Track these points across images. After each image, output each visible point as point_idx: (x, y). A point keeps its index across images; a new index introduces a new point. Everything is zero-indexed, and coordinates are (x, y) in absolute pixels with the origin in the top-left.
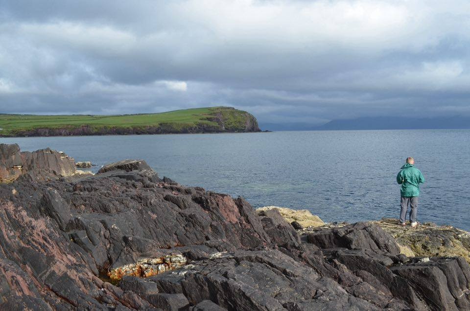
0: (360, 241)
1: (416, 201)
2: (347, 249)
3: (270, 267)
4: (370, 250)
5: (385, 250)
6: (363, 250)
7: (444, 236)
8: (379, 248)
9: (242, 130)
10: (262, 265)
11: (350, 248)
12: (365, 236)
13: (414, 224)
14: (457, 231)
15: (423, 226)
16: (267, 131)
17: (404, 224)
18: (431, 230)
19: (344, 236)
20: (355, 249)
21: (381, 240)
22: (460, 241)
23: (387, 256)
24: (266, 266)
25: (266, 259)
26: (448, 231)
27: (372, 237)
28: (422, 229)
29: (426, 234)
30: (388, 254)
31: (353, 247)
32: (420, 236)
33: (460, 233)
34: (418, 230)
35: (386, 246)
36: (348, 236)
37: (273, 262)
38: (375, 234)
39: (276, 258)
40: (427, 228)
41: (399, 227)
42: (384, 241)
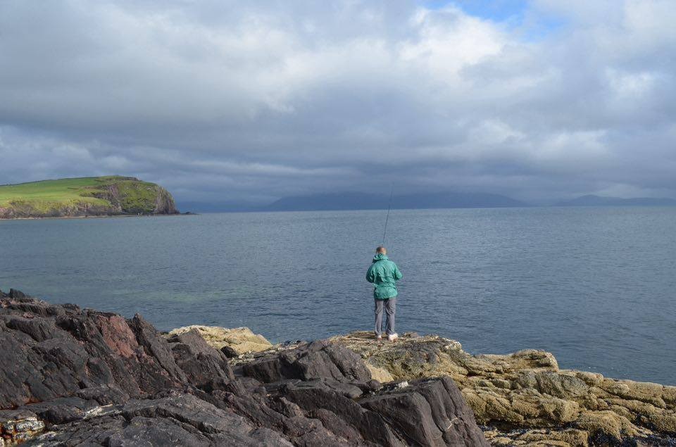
0: (317, 368)
1: (393, 305)
2: (300, 381)
3: (178, 422)
4: (331, 378)
5: (352, 377)
6: (322, 380)
7: (428, 349)
8: (344, 374)
9: (149, 211)
10: (167, 420)
11: (304, 379)
12: (324, 360)
13: (393, 337)
14: (443, 341)
15: (402, 338)
16: (188, 213)
17: (380, 337)
18: (412, 342)
19: (295, 363)
20: (311, 380)
21: (345, 363)
22: (448, 353)
23: (355, 385)
24: (173, 421)
25: (172, 410)
26: (433, 342)
27: (334, 360)
28: (401, 343)
29: (406, 348)
30: (356, 382)
31: (308, 376)
32: (399, 352)
33: (447, 343)
34: (396, 344)
35: (353, 371)
36: (300, 362)
37: (184, 414)
38: (337, 356)
39: (189, 406)
40: (407, 340)
41: (372, 341)
42: (350, 365)
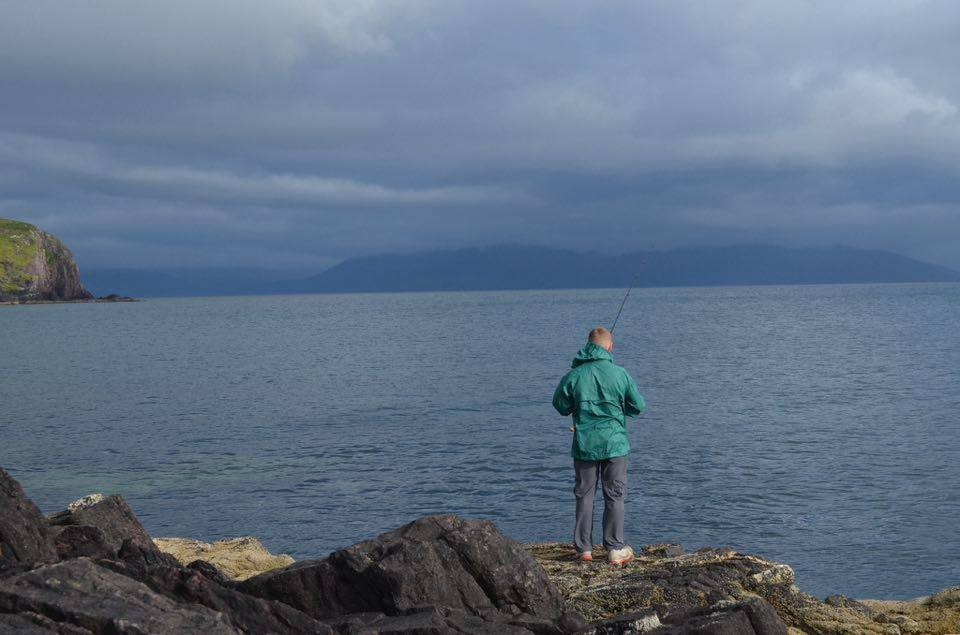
0: (426, 583)
1: (620, 475)
2: (382, 615)
4: (462, 610)
5: (515, 609)
6: (440, 612)
7: (709, 581)
8: (495, 600)
11: (392, 612)
12: (445, 564)
13: (620, 555)
14: (748, 563)
15: (644, 558)
16: (111, 298)
17: (588, 554)
18: (668, 566)
19: (371, 569)
20: (410, 611)
21: (500, 581)
22: (760, 593)
23: (522, 625)
26: (723, 564)
27: (468, 563)
28: (642, 568)
29: (654, 579)
30: (526, 618)
31: (403, 604)
32: (635, 590)
33: (758, 568)
34: (629, 571)
35: (518, 595)
36: (383, 566)
38: (479, 553)
40: (657, 562)
41: (568, 566)
42: (511, 577)
